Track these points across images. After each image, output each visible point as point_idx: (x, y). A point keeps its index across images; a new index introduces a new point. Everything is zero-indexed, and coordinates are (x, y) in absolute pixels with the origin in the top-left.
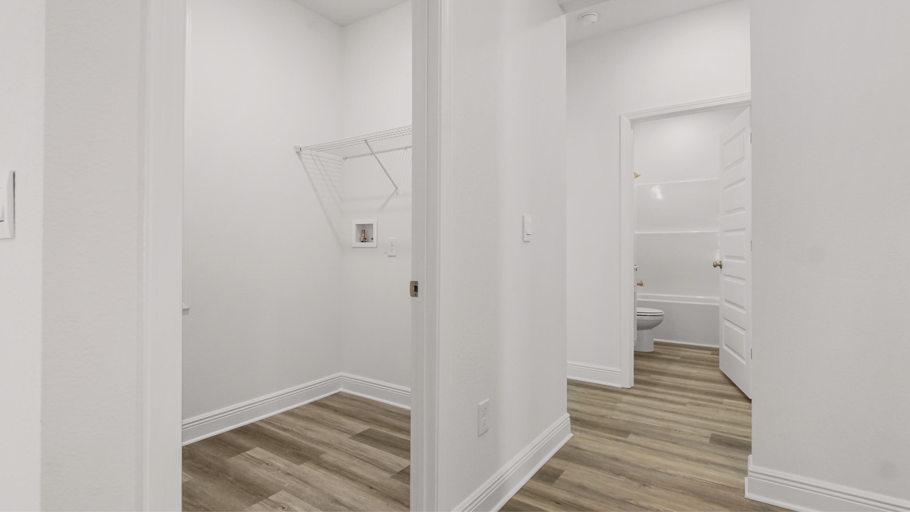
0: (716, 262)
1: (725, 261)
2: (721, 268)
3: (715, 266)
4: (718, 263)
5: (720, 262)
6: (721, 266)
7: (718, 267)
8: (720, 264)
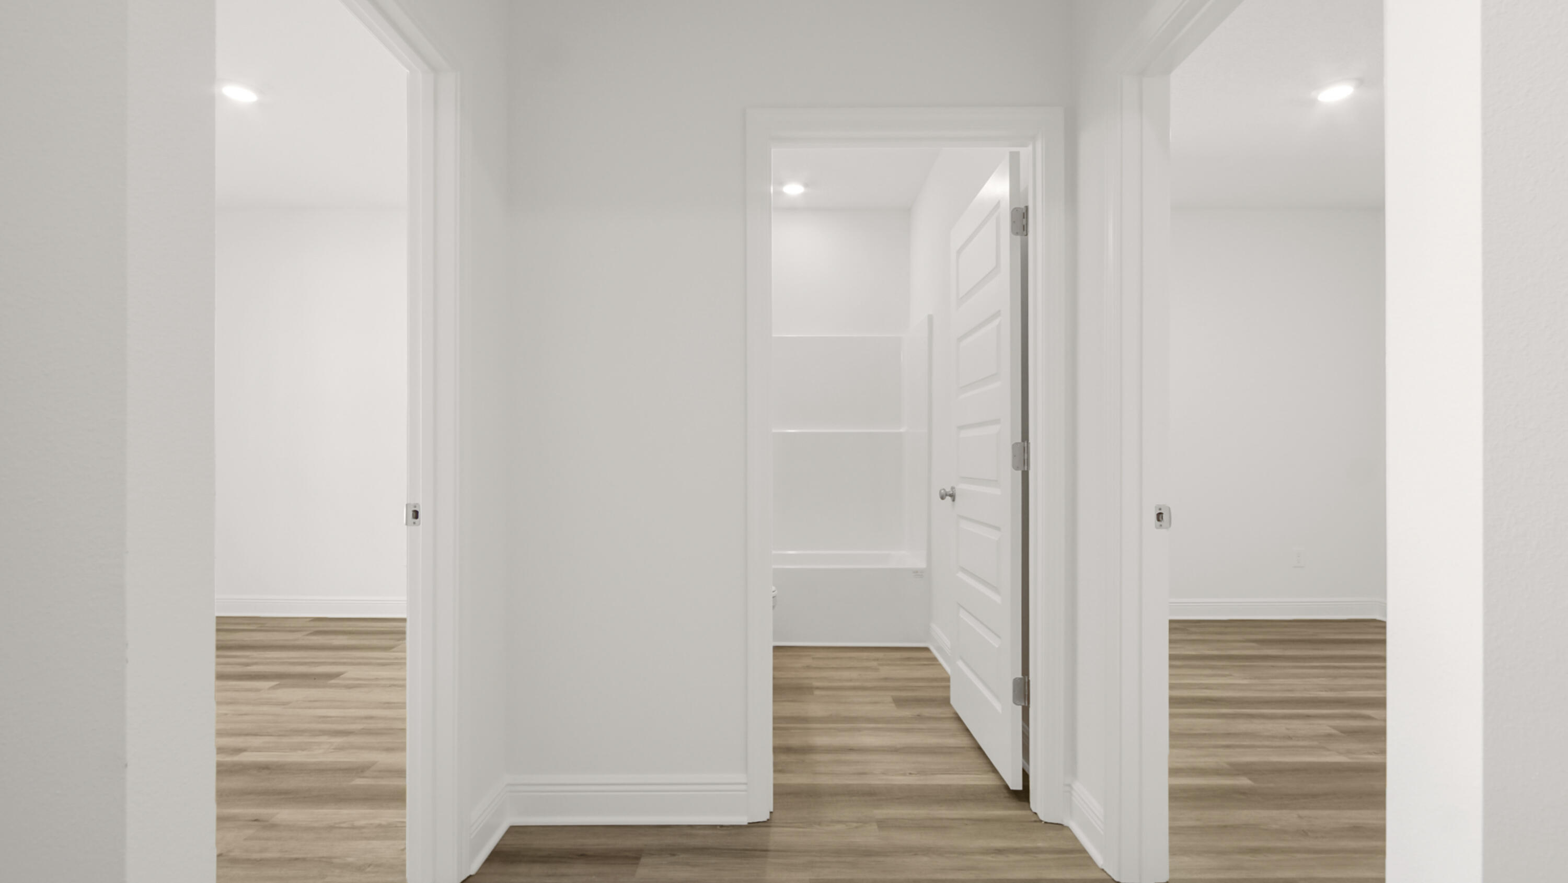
0: (944, 490)
1: (961, 487)
2: (954, 500)
3: (942, 498)
4: (948, 490)
5: (953, 488)
6: (953, 496)
7: (948, 499)
8: (951, 492)
